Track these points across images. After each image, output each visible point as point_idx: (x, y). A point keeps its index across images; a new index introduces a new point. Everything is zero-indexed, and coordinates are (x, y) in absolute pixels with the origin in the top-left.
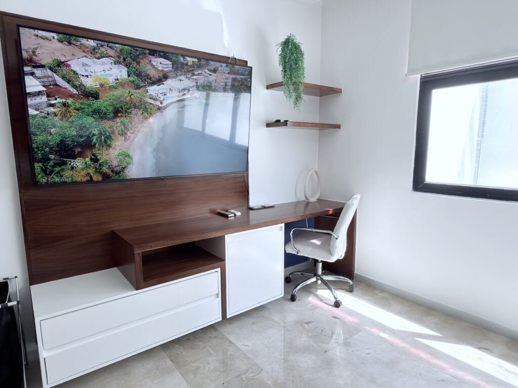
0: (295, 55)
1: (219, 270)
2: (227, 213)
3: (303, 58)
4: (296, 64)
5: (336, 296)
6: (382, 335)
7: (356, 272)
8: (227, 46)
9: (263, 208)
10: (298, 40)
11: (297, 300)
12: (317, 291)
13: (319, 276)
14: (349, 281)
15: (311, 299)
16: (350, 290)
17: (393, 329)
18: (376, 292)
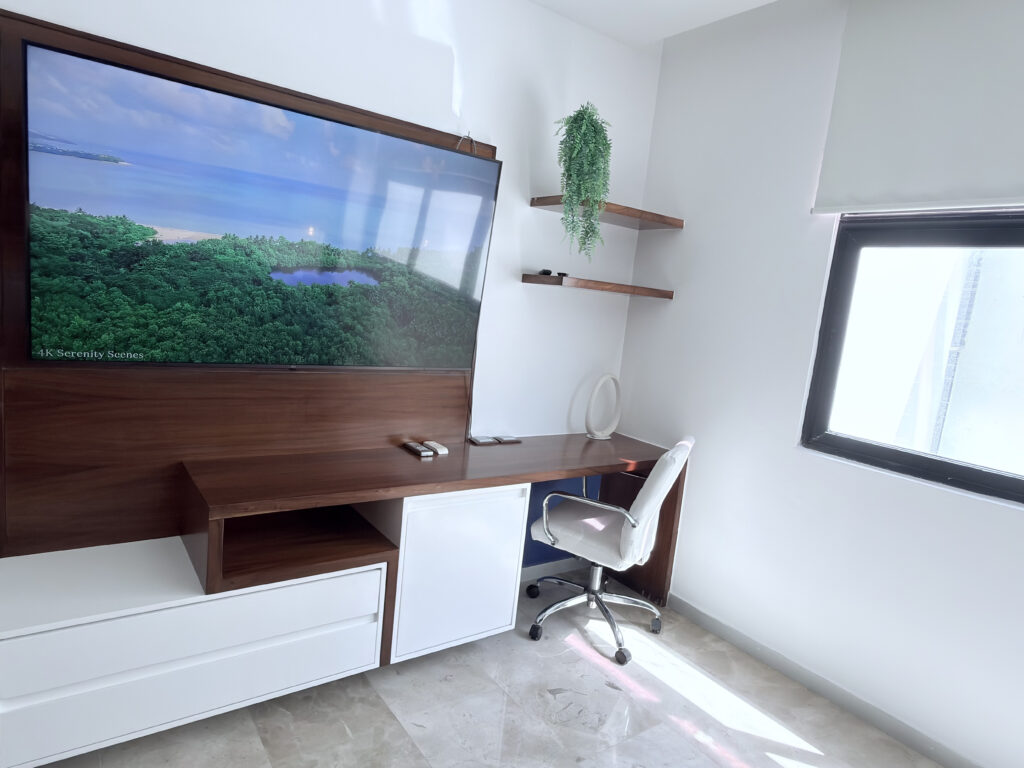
0: (592, 146)
1: (384, 565)
2: (420, 448)
3: (608, 154)
4: (592, 164)
5: (621, 641)
6: (701, 737)
7: (671, 591)
8: (458, 114)
9: (496, 444)
10: (601, 116)
11: (542, 638)
12: (587, 623)
13: (594, 593)
14: (655, 610)
15: (572, 640)
16: (654, 629)
17: (727, 728)
18: (707, 639)
